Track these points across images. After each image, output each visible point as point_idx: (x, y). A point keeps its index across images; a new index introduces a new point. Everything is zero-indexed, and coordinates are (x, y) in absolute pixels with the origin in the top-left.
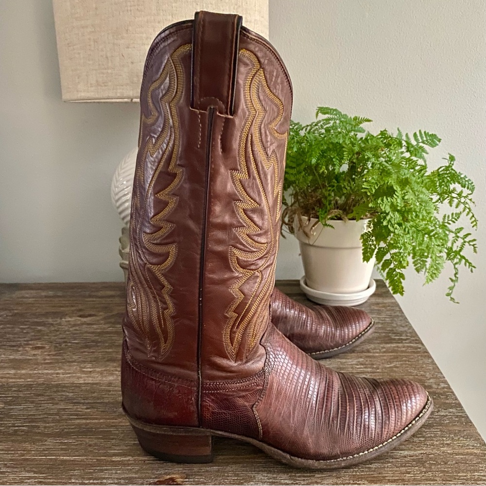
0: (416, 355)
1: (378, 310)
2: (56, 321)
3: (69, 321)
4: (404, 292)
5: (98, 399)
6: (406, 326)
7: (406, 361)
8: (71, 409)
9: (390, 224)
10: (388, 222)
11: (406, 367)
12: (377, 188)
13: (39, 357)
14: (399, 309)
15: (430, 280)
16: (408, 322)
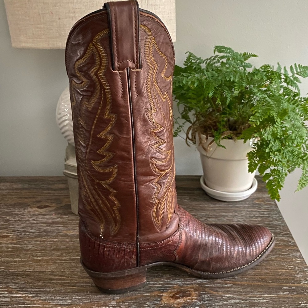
0: (287, 249)
1: (259, 204)
2: (21, 211)
3: (30, 212)
4: (280, 199)
5: (42, 287)
6: (280, 219)
7: (279, 254)
8: (20, 297)
9: (271, 151)
10: (270, 150)
11: (279, 261)
12: (261, 121)
13: (4, 245)
14: (274, 204)
15: (301, 188)
16: (281, 216)
